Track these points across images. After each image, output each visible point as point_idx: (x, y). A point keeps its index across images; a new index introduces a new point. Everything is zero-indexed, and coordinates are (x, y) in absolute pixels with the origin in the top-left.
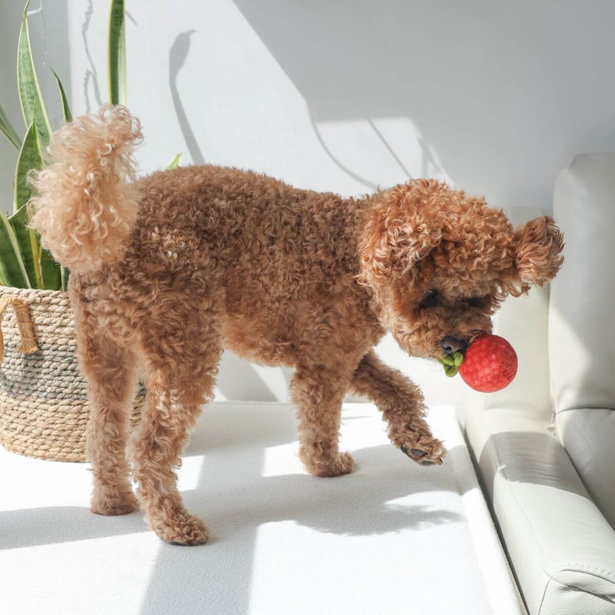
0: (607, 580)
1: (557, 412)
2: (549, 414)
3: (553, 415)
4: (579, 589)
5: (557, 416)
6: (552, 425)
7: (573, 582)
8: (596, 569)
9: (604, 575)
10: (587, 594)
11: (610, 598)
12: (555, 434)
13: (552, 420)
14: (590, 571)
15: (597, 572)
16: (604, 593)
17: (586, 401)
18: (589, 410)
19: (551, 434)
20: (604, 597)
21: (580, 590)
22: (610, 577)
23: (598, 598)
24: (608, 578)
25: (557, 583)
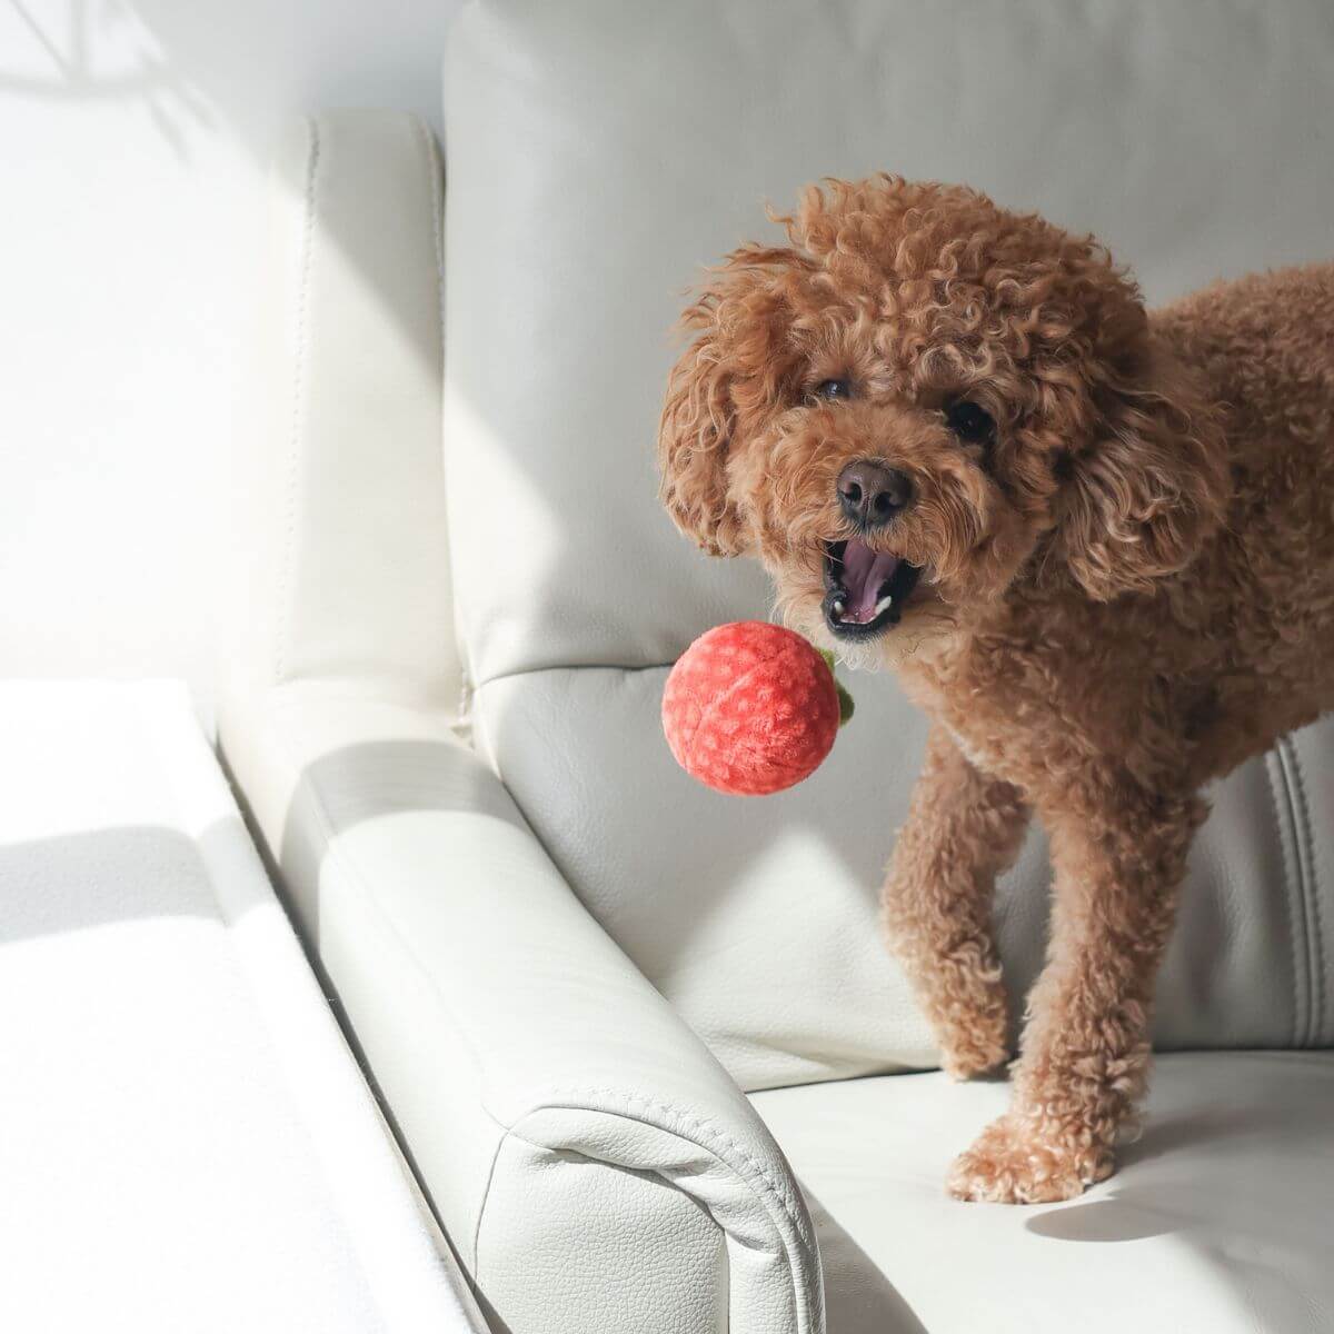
0: (659, 1127)
1: (476, 680)
2: (454, 688)
3: (464, 690)
4: (584, 1156)
5: (477, 694)
6: (463, 721)
7: (567, 1140)
8: (630, 1099)
9: (652, 1113)
10: (608, 1168)
11: (666, 1175)
12: (472, 745)
13: (462, 705)
14: (613, 1106)
15: (633, 1109)
16: (654, 1162)
17: (557, 649)
18: (566, 672)
19: (461, 743)
20: (650, 1174)
21: (586, 1159)
22: (668, 1121)
23: (637, 1178)
24: (662, 1123)
25: (523, 1143)
